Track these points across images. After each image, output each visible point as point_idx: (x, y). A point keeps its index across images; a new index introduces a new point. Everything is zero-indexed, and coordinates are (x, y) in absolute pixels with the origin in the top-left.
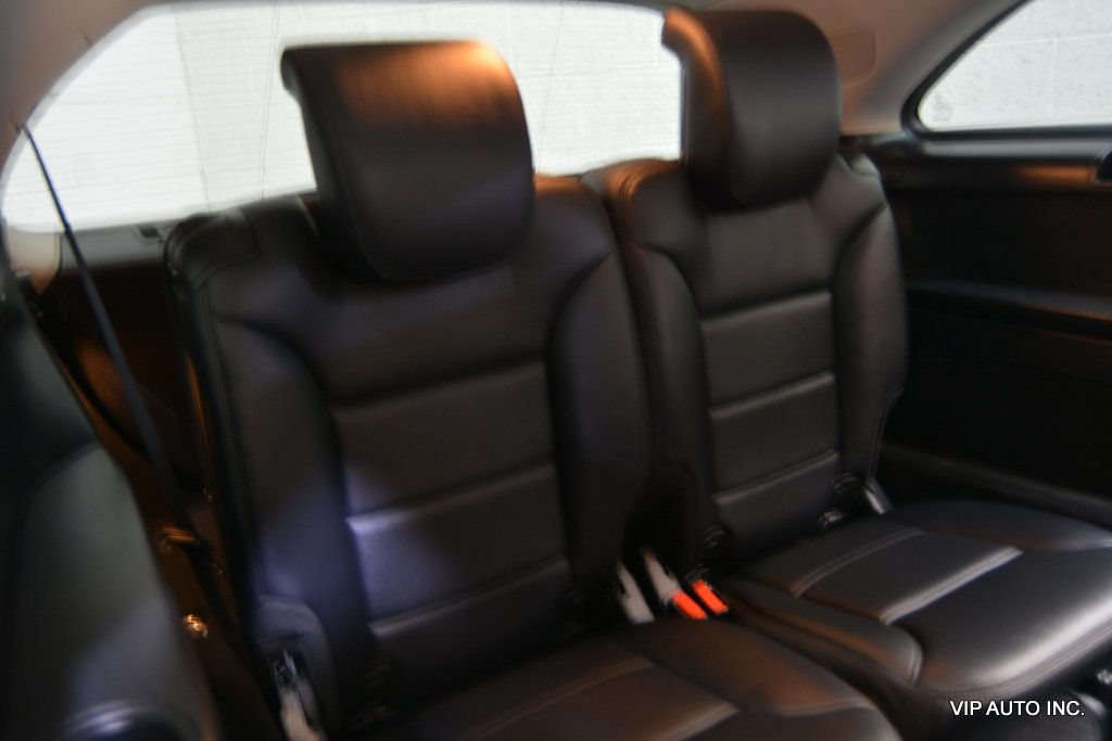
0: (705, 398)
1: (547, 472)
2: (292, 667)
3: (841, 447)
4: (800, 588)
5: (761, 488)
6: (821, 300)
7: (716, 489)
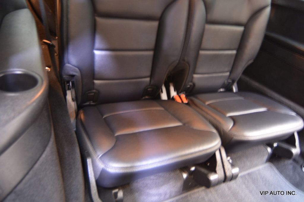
0: (199, 47)
1: (151, 53)
2: (71, 84)
3: (231, 72)
4: (207, 103)
5: (206, 76)
6: (241, 29)
7: (194, 73)
